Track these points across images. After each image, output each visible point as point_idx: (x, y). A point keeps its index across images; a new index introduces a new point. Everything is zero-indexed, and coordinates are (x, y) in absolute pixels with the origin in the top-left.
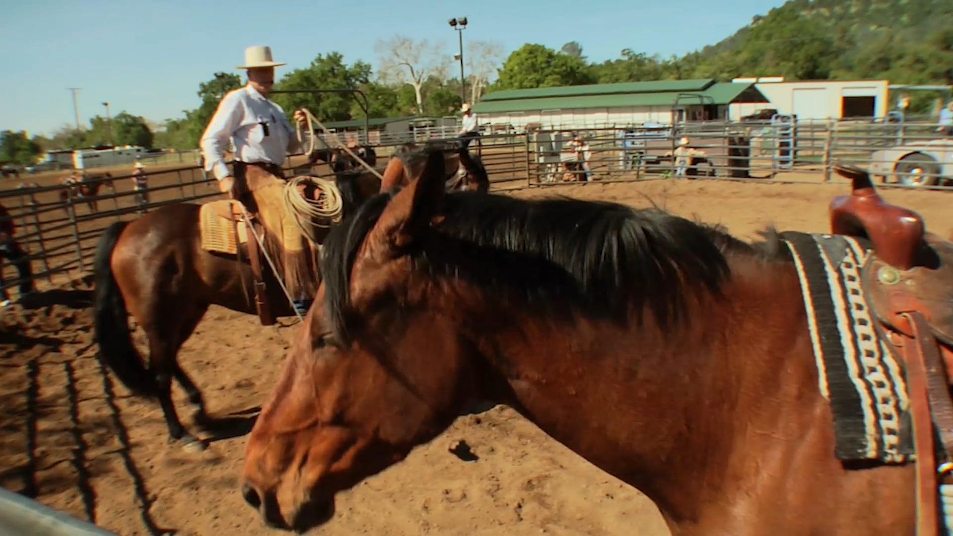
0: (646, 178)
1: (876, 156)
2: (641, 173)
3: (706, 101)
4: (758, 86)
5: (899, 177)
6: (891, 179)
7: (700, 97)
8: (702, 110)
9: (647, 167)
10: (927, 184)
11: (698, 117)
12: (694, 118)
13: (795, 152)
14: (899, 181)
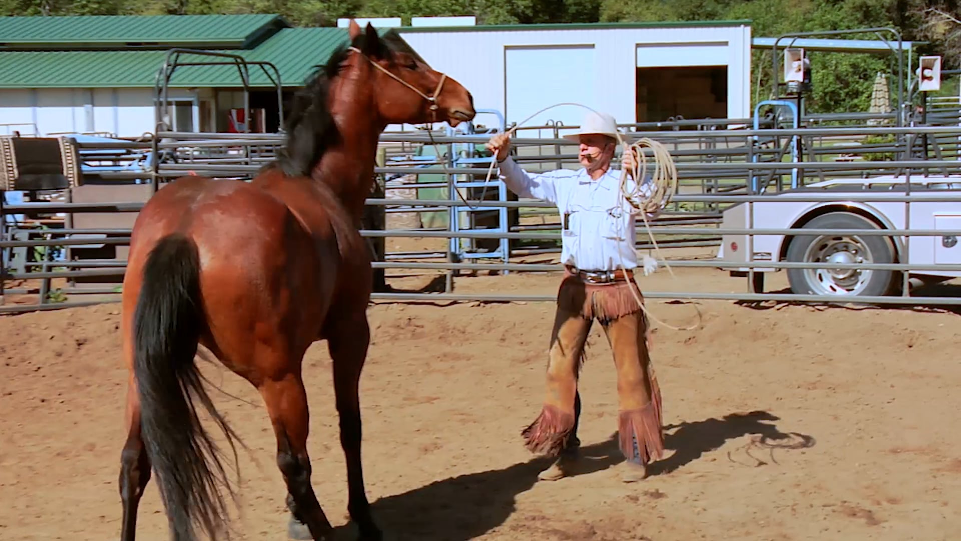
0: (73, 299)
1: (732, 219)
2: (56, 283)
3: (258, 79)
4: (408, 38)
5: (795, 276)
6: (775, 281)
7: (241, 63)
8: (245, 101)
9: (74, 268)
10: (869, 291)
11: (237, 125)
12: (225, 126)
13: (514, 217)
14: (796, 284)
